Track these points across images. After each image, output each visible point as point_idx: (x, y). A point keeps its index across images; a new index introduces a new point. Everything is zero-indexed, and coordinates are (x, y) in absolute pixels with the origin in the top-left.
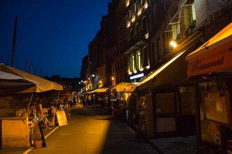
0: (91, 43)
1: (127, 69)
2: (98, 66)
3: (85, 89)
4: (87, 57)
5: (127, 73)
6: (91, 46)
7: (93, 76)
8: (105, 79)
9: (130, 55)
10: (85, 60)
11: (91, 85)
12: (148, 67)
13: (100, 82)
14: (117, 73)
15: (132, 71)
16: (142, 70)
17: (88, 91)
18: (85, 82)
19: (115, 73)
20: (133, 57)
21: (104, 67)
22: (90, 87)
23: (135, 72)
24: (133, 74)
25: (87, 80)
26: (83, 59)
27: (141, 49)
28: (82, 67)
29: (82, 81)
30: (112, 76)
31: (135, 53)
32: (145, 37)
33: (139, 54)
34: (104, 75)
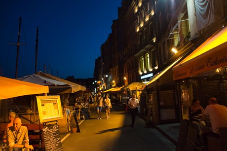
0: (103, 45)
1: (138, 70)
2: (111, 67)
3: (99, 89)
4: (99, 58)
5: (138, 73)
6: (103, 48)
7: (107, 76)
8: (118, 78)
9: (140, 56)
10: (98, 61)
11: (104, 84)
12: (156, 68)
13: (114, 82)
14: (129, 74)
15: (142, 71)
16: (151, 70)
17: (102, 90)
18: (99, 82)
19: (127, 73)
20: (143, 59)
21: (117, 67)
22: (104, 87)
23: (145, 72)
24: (144, 74)
25: (101, 80)
26: (96, 60)
27: (150, 51)
28: (95, 68)
29: (96, 81)
30: (124, 76)
31: (144, 55)
32: (153, 41)
33: (148, 56)
34: (117, 75)
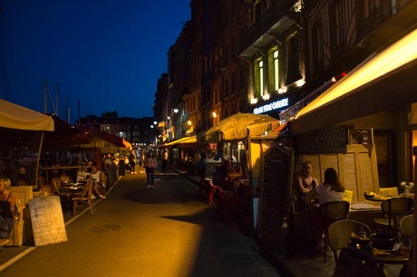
0: (172, 47)
1: (246, 93)
2: (186, 91)
3: (161, 139)
4: (164, 76)
5: (246, 100)
6: (173, 53)
7: (176, 111)
8: (199, 116)
9: (255, 57)
10: (162, 83)
11: (171, 129)
13: (190, 123)
14: (224, 103)
15: (257, 95)
16: (283, 90)
17: (167, 141)
18: (162, 124)
19: (219, 103)
20: (261, 64)
21: (198, 92)
22: (170, 134)
23: (266, 97)
24: (261, 103)
25: (165, 120)
26: (159, 80)
27: (283, 41)
28: (156, 95)
29: (155, 123)
30: (212, 109)
31: (265, 52)
32: (294, 9)
33: (276, 54)
34: (197, 107)
